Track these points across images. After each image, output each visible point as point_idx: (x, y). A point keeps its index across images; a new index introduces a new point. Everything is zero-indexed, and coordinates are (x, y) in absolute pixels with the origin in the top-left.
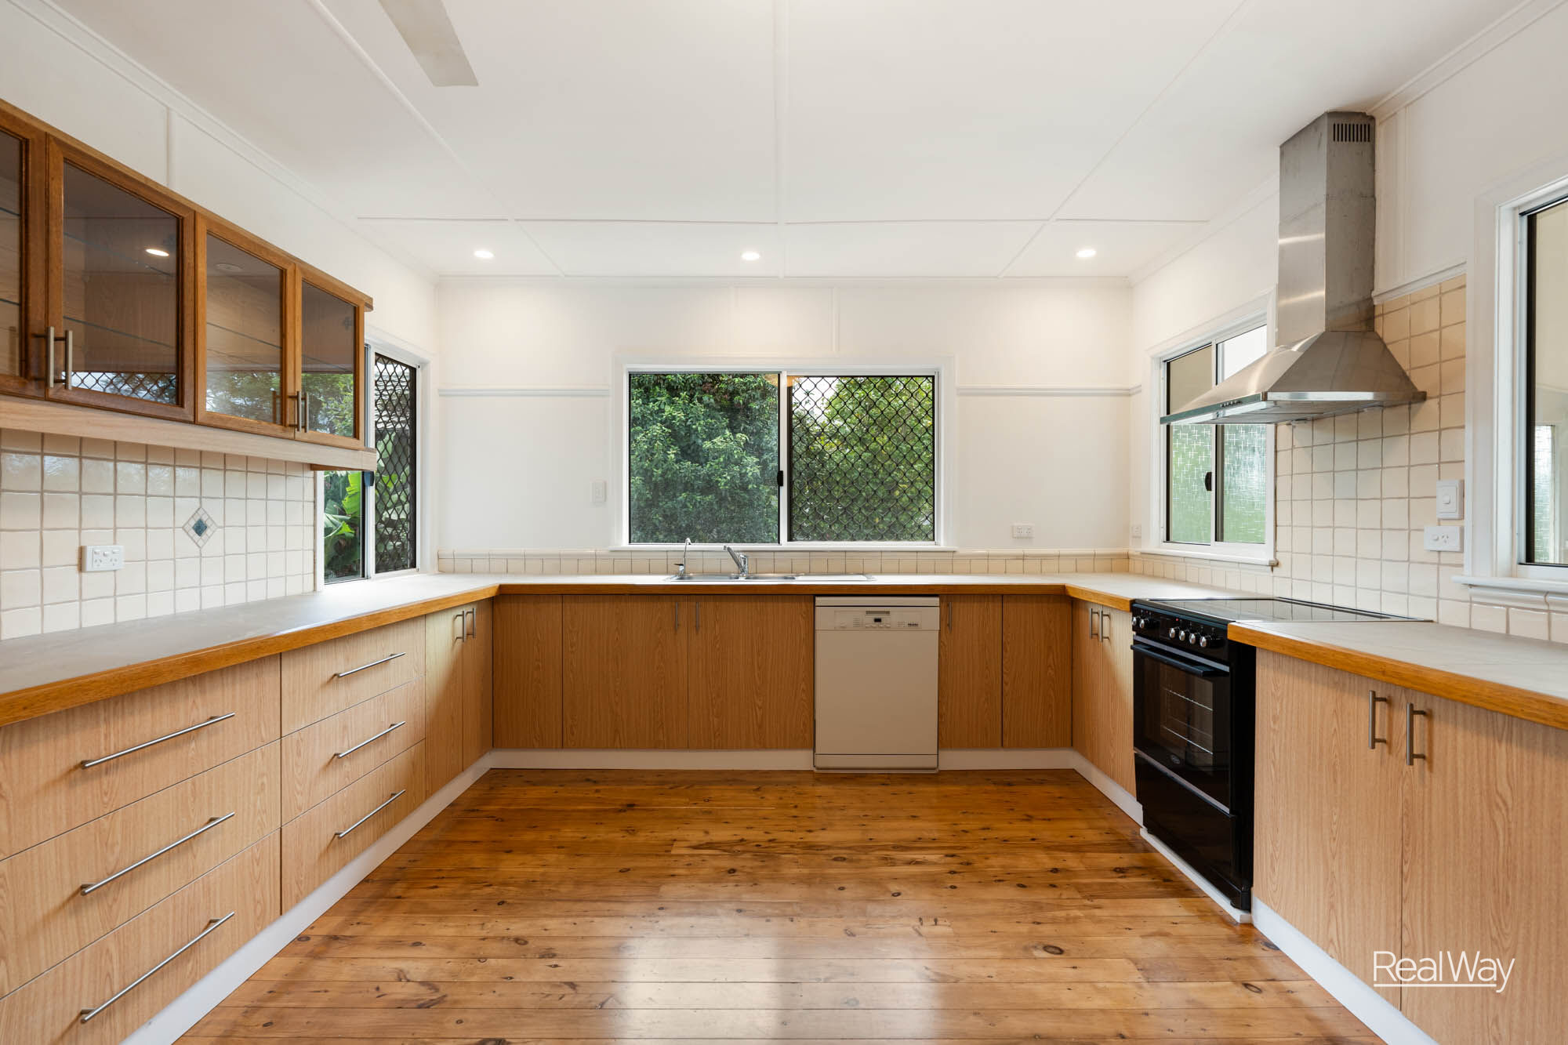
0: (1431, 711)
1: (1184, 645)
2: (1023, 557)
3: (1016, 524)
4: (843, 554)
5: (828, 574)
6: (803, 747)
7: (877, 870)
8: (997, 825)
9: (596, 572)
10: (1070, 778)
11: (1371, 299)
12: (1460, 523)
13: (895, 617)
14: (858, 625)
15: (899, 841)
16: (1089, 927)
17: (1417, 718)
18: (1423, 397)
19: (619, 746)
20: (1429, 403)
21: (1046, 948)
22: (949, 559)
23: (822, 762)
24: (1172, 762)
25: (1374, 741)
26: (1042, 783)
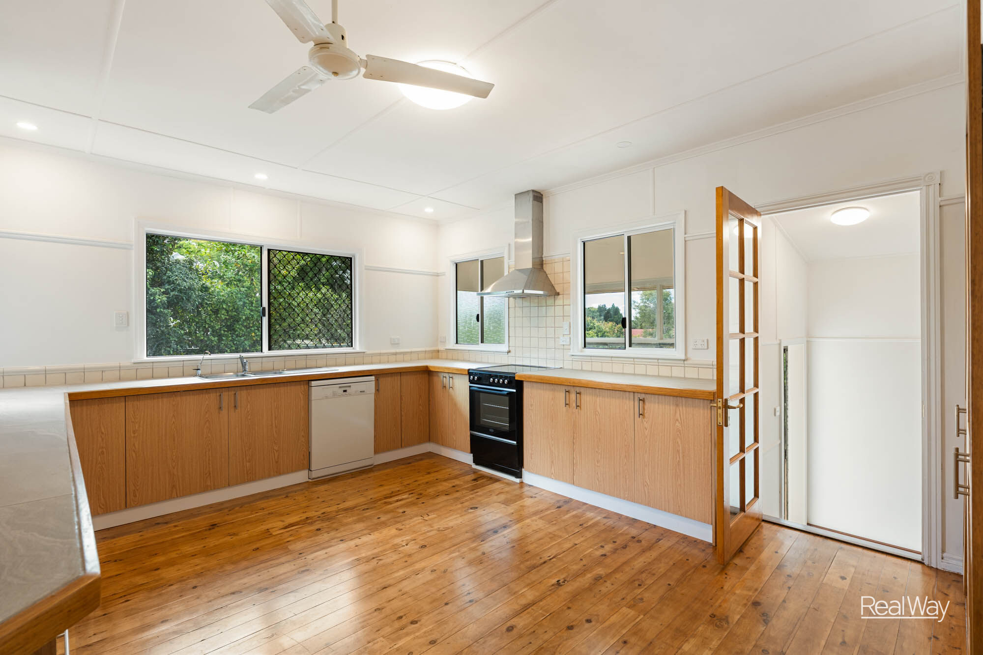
0: (580, 392)
1: (498, 385)
2: (396, 354)
3: (393, 337)
4: (305, 357)
5: (296, 369)
6: (303, 469)
7: (384, 508)
8: (419, 479)
9: (120, 379)
10: (430, 455)
11: (542, 257)
12: (569, 336)
13: (355, 388)
14: (335, 395)
15: (386, 495)
16: (479, 499)
17: (578, 395)
18: (558, 294)
19: (176, 496)
20: (560, 296)
21: (471, 508)
22: (361, 357)
23: (314, 475)
24: (490, 432)
25: (566, 404)
26: (421, 460)
